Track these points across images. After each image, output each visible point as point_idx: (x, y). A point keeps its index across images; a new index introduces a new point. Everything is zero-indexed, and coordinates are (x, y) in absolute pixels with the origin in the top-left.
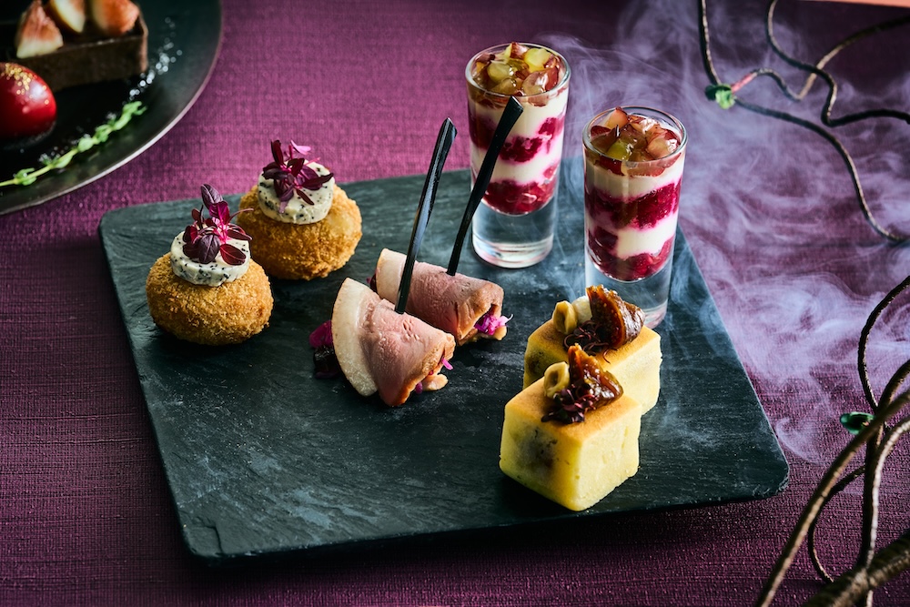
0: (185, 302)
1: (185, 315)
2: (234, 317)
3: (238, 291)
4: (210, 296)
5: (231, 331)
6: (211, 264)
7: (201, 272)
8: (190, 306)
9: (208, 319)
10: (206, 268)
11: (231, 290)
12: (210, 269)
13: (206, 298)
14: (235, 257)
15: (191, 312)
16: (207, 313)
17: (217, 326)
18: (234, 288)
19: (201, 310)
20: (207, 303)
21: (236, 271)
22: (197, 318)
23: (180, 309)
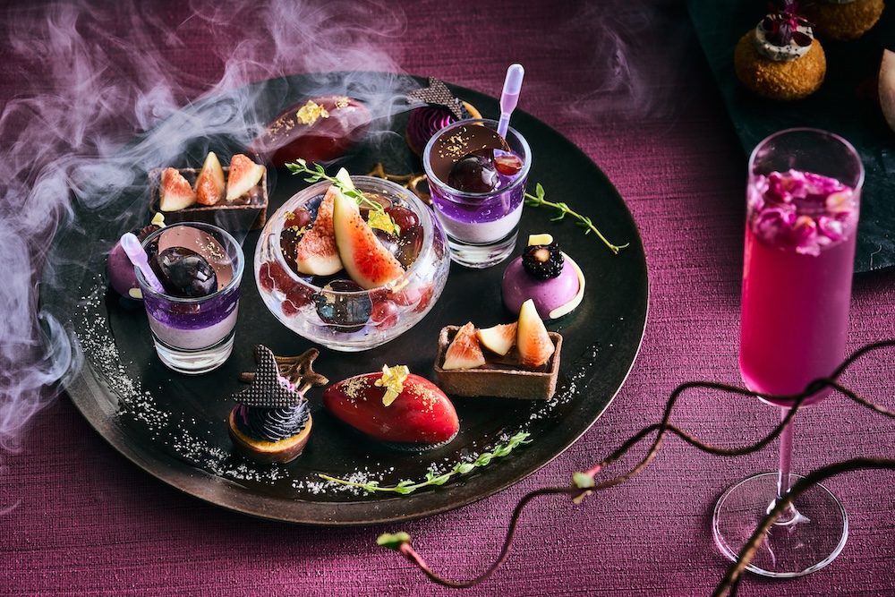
0: (768, 74)
1: (767, 83)
2: (804, 83)
3: (806, 64)
4: (786, 69)
5: (801, 92)
6: (787, 46)
7: (780, 53)
8: (772, 77)
9: (785, 86)
10: (784, 50)
11: (800, 63)
12: (787, 51)
13: (783, 71)
14: (803, 40)
15: (772, 81)
16: (785, 82)
17: (792, 91)
18: (803, 62)
19: (780, 80)
20: (785, 75)
21: (803, 50)
22: (777, 85)
23: (764, 79)
